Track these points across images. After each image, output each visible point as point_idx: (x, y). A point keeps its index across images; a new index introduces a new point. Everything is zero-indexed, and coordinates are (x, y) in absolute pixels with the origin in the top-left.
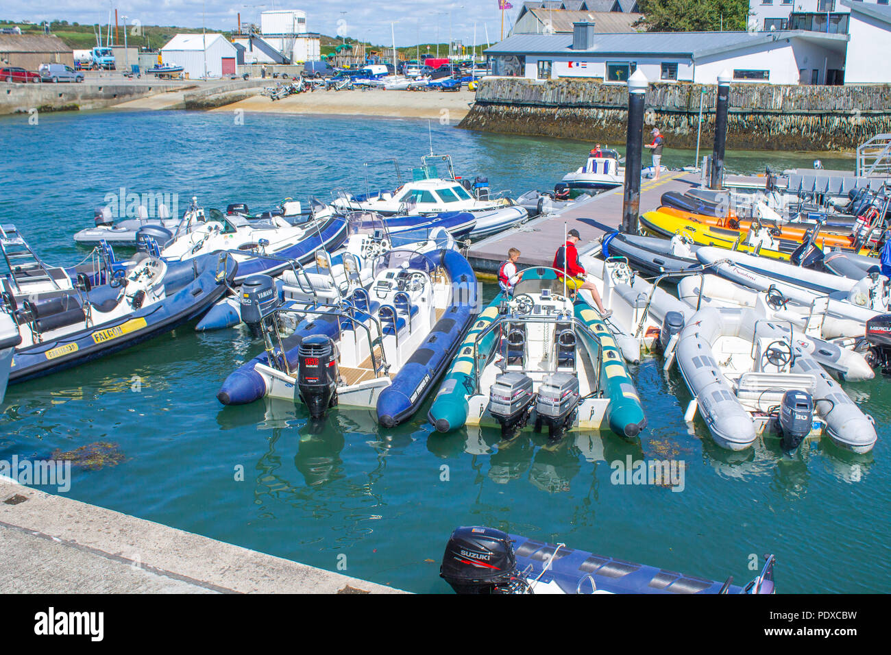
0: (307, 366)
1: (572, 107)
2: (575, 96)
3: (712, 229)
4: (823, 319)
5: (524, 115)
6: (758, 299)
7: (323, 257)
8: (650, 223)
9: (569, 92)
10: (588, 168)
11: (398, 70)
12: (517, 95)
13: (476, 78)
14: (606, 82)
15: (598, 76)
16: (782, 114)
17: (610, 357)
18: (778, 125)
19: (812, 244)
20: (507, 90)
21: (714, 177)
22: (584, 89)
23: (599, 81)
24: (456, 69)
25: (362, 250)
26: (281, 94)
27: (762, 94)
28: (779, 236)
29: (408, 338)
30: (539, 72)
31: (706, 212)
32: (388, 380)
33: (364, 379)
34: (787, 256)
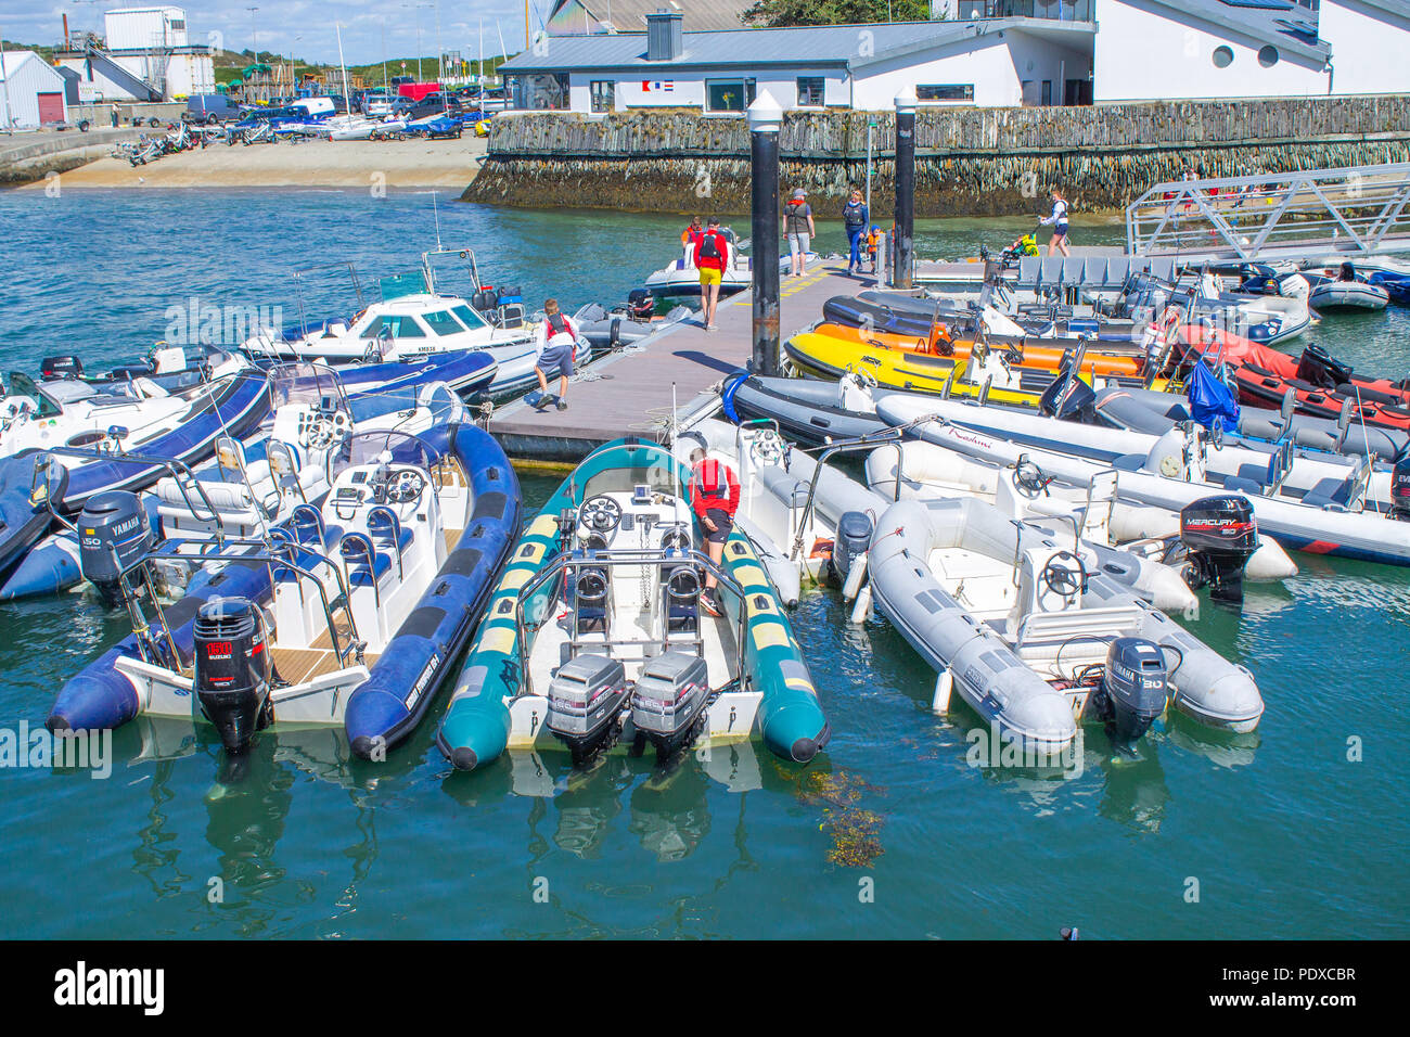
0: (211, 657)
1: (652, 158)
2: (657, 139)
3: (908, 358)
4: (1111, 509)
5: (572, 175)
6: (1000, 479)
7: (230, 451)
8: (802, 354)
9: (646, 133)
10: (687, 262)
11: (352, 105)
12: (559, 140)
13: (487, 114)
14: (706, 113)
15: (694, 104)
16: (999, 155)
17: (759, 607)
18: (992, 174)
19: (1075, 377)
20: (541, 132)
21: (899, 266)
22: (670, 127)
23: (695, 113)
24: (453, 101)
25: (300, 432)
26: (147, 154)
27: (964, 124)
28: (1019, 363)
29: (398, 589)
30: (593, 101)
31: (900, 329)
32: (363, 672)
33: (319, 671)
34: (1034, 400)
